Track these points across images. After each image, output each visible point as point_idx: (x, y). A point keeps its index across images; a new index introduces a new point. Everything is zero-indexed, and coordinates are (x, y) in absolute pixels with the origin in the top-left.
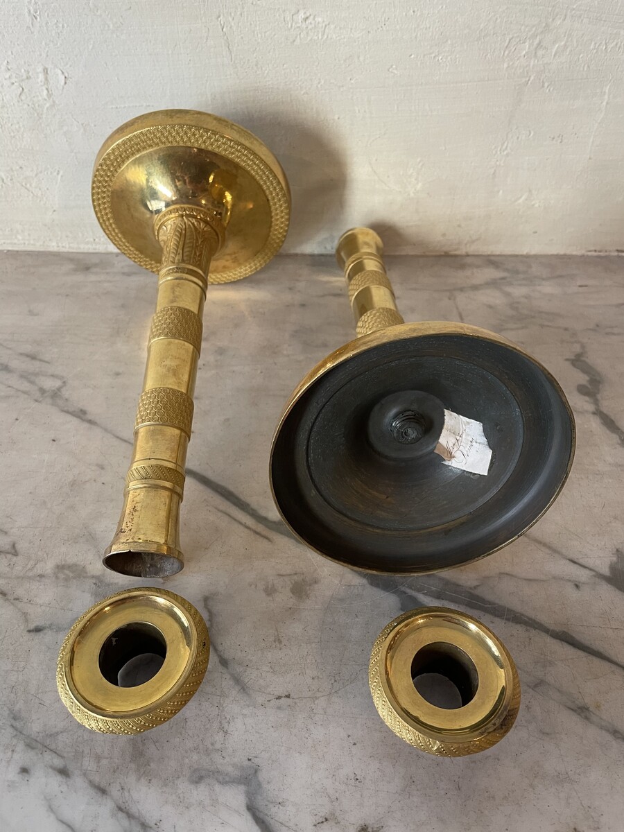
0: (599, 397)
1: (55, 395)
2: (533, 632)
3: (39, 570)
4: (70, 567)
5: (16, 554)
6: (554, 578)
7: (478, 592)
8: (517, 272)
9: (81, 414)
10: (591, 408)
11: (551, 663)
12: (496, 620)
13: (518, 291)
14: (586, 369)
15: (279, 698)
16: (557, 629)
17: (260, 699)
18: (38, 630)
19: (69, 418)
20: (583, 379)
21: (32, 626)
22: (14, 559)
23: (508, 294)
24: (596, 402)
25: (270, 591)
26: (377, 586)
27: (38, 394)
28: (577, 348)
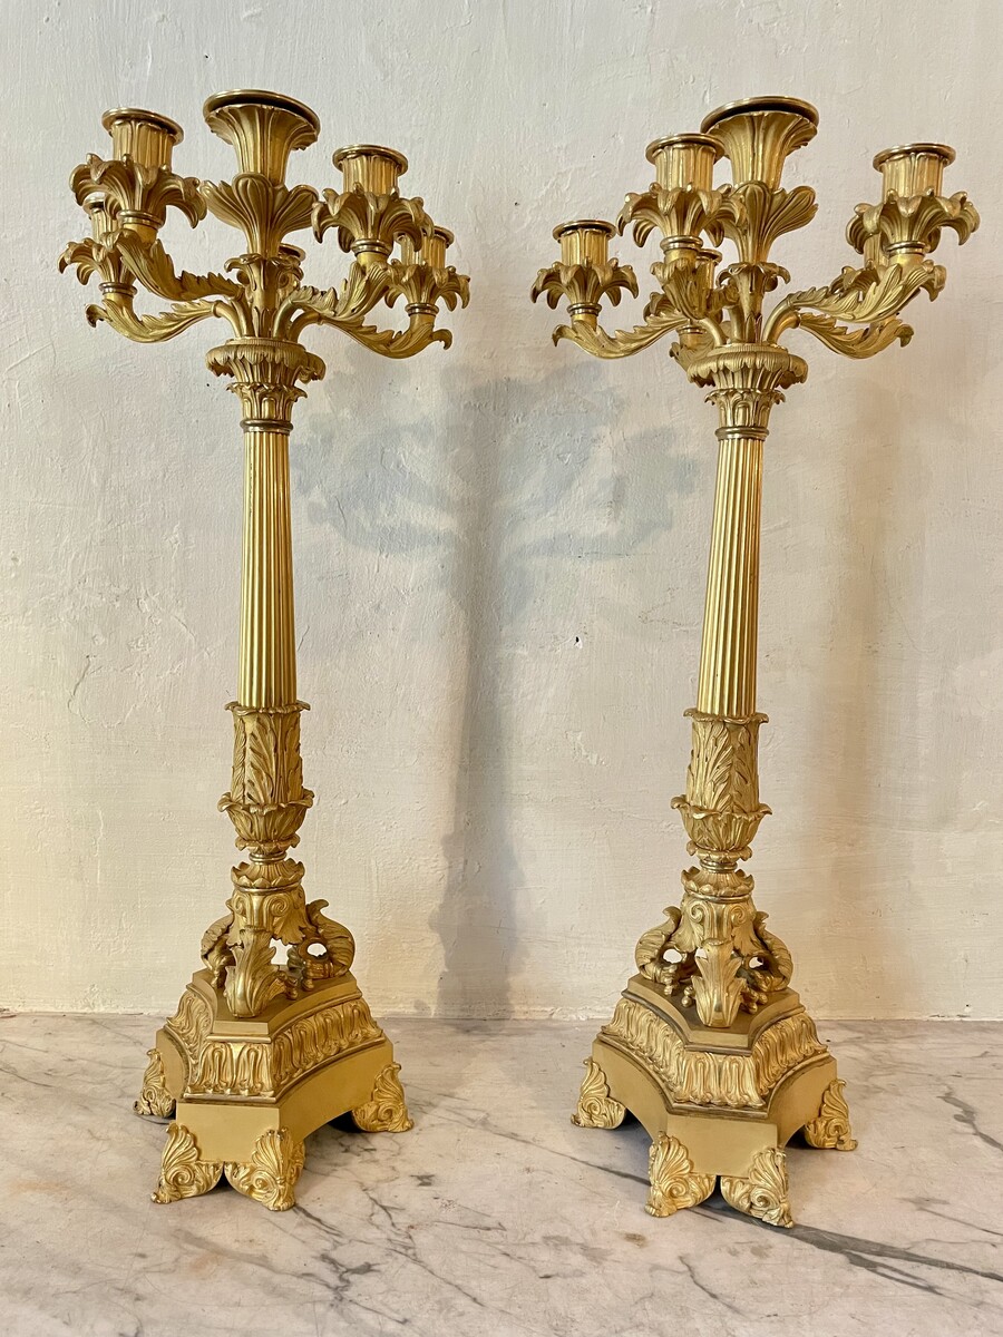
0: (975, 1123)
1: (484, 1123)
2: (965, 1274)
3: (529, 1239)
4: (554, 1238)
5: (504, 1229)
6: (973, 1241)
7: (911, 1251)
8: (870, 1033)
9: (513, 1136)
10: (971, 1130)
11: (986, 1292)
12: (933, 1268)
13: (877, 1047)
14: (958, 1104)
15: (769, 1316)
16: (985, 1271)
17: (753, 1317)
18: (547, 1277)
19: (505, 1139)
20: (959, 1111)
21: (542, 1275)
22: (505, 1233)
23: (867, 1050)
24: (974, 1126)
25: (734, 1253)
26: (824, 1249)
27: (469, 1123)
28: (947, 1090)
